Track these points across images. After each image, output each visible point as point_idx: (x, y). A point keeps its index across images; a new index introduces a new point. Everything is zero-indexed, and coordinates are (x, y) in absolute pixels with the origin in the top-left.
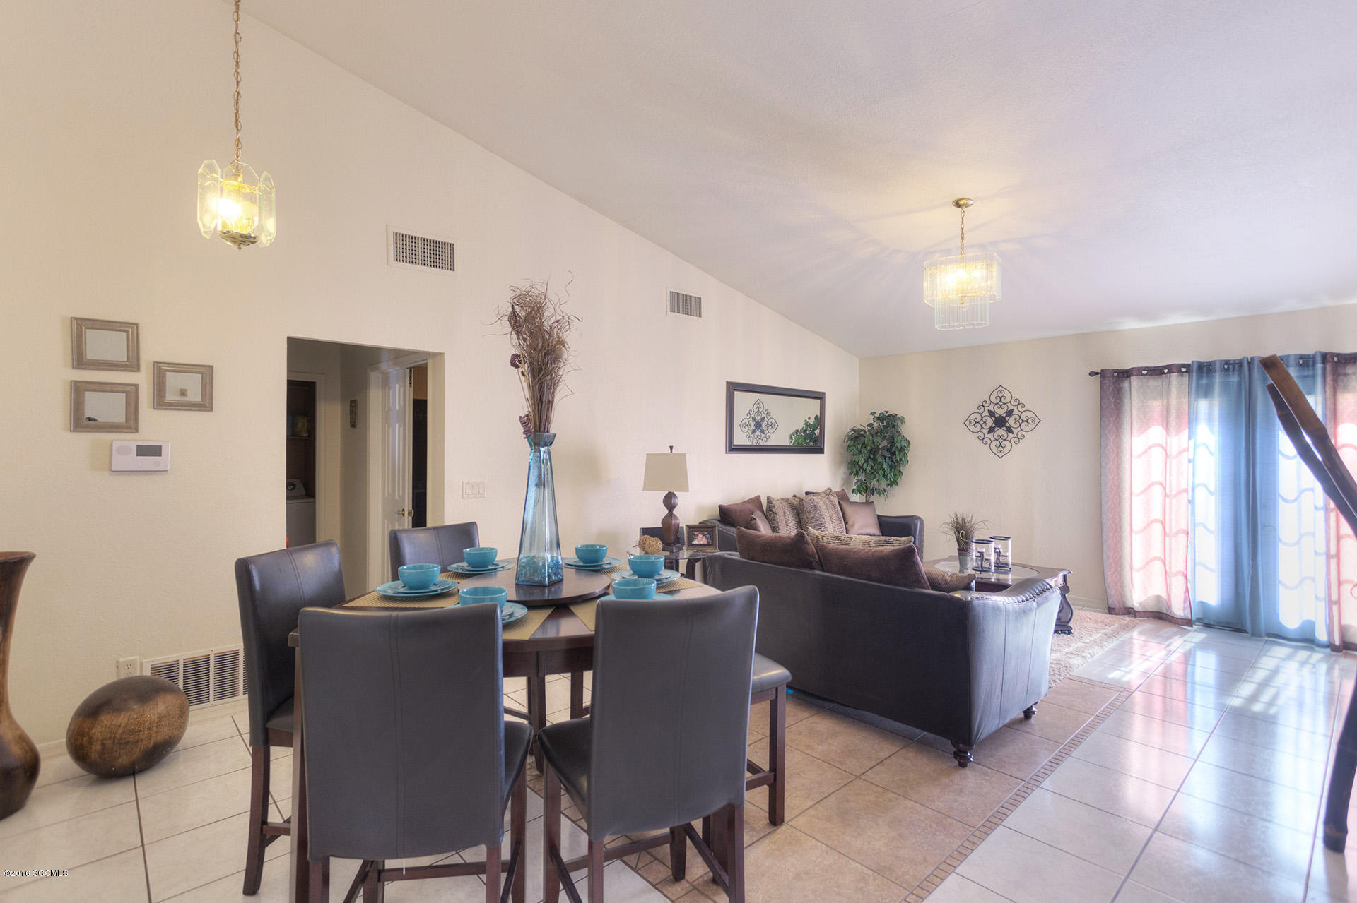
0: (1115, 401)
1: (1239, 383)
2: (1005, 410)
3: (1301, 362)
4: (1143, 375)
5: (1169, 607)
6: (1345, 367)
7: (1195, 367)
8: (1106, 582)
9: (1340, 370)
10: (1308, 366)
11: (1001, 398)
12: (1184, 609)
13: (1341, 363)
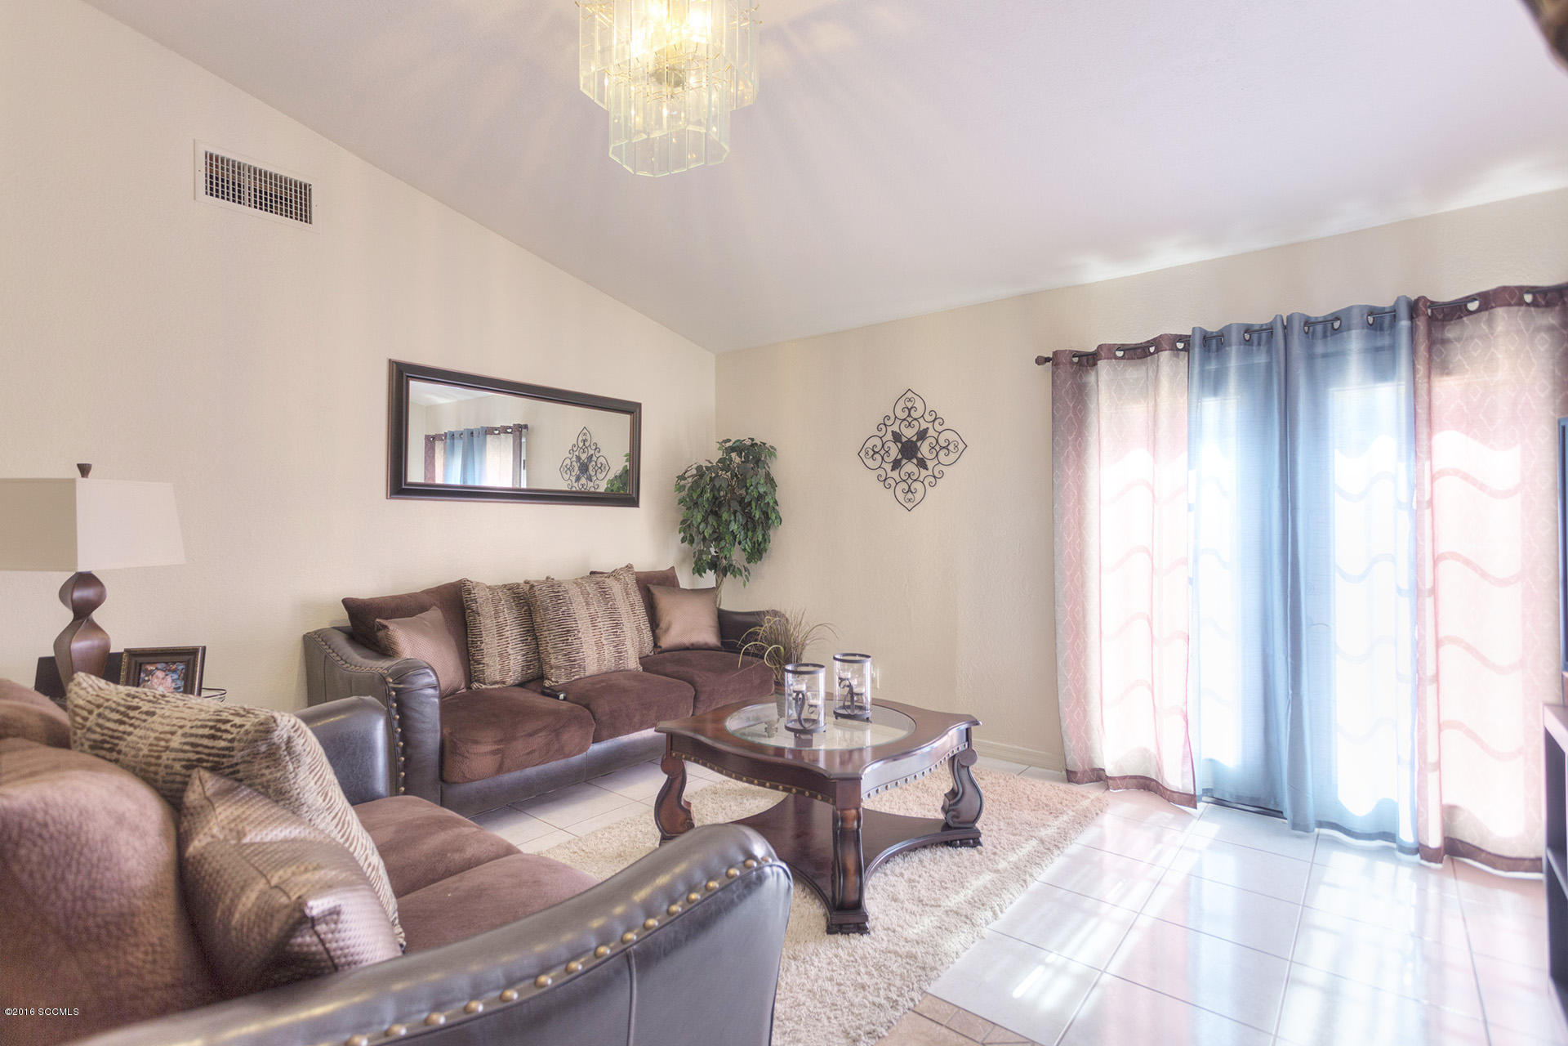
0: (1074, 407)
1: (1269, 367)
2: (915, 431)
3: (1371, 319)
4: (1116, 358)
5: (1160, 770)
6: (1443, 327)
7: (1197, 340)
8: (1062, 723)
9: (1437, 335)
10: (1382, 329)
11: (910, 410)
12: (1183, 775)
13: (1437, 320)
